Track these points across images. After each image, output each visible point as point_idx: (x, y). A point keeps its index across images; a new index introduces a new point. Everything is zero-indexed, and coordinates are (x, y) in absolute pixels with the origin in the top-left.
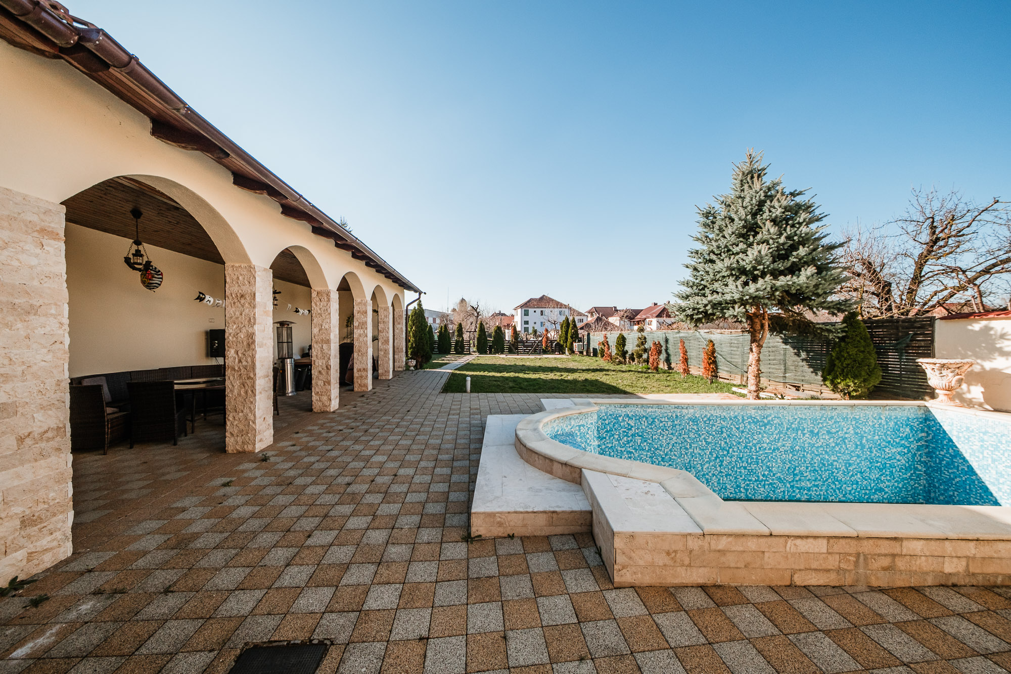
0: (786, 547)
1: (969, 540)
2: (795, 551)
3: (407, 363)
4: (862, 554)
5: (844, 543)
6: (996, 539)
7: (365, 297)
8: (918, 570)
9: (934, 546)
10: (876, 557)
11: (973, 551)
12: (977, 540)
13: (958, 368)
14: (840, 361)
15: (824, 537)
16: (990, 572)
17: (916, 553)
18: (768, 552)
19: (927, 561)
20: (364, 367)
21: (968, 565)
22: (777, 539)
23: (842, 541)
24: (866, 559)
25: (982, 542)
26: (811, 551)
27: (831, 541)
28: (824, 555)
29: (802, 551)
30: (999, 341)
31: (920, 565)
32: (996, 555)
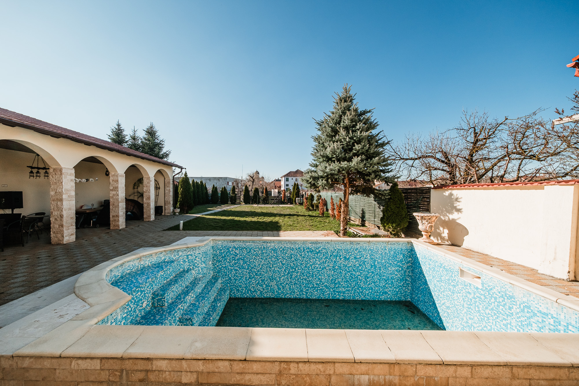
0: (71, 365)
1: (198, 359)
2: (77, 368)
3: (174, 211)
4: (124, 370)
5: (112, 362)
6: (217, 359)
7: (117, 172)
8: (164, 381)
9: (174, 363)
10: (135, 372)
11: (201, 368)
12: (205, 360)
13: (429, 219)
14: (387, 213)
15: (98, 358)
16: (213, 382)
17: (162, 369)
18: (59, 369)
19: (170, 375)
20: (117, 214)
21: (198, 378)
22: (65, 359)
23: (111, 361)
24: (127, 374)
25: (207, 361)
26: (89, 368)
27: (103, 361)
28: (98, 371)
29: (83, 368)
30: (455, 203)
31: (165, 377)
32: (217, 370)
